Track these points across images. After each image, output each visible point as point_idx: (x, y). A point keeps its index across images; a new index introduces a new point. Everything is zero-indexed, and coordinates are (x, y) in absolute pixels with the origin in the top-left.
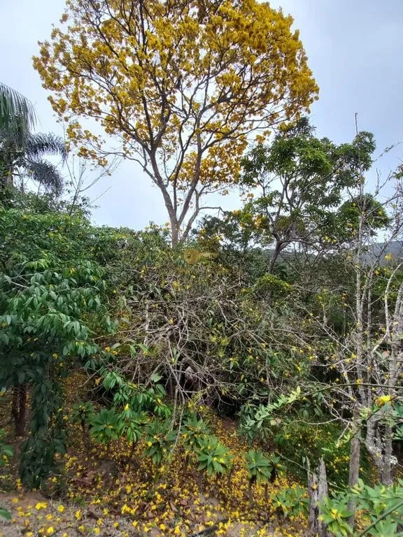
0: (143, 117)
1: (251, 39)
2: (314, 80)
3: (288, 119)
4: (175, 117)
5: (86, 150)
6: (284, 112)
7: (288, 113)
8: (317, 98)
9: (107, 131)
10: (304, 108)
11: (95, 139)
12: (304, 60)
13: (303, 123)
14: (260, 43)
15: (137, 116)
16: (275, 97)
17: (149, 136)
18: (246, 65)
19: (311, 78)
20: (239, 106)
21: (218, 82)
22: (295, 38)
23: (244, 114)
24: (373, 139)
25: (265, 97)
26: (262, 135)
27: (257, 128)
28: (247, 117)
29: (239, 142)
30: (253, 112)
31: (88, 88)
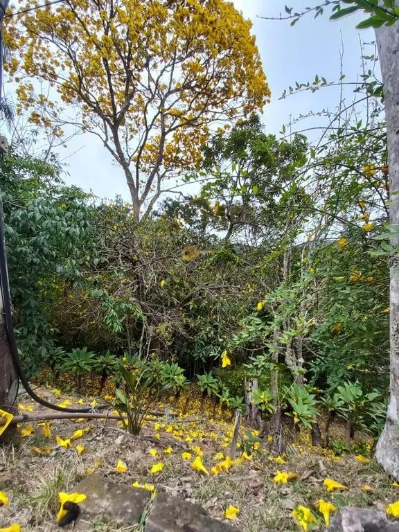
0: (106, 92)
1: (214, 34)
2: (267, 84)
3: (245, 116)
4: (140, 96)
5: (38, 116)
6: (242, 108)
7: (246, 112)
8: (269, 101)
9: (63, 98)
10: (258, 108)
11: (51, 105)
12: (259, 63)
13: (255, 120)
14: (221, 39)
15: (100, 89)
16: (235, 94)
17: (112, 112)
18: (210, 58)
19: (265, 82)
20: (203, 97)
21: (184, 69)
22: (253, 43)
23: (206, 105)
24: (307, 141)
25: (226, 91)
26: (223, 129)
27: (217, 119)
28: (210, 107)
29: (202, 132)
30: (215, 104)
31: (44, 49)
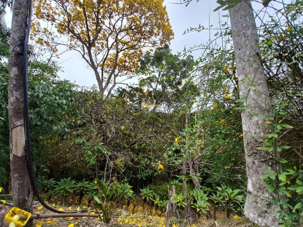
0: (85, 29)
1: (146, 4)
2: (172, 30)
3: (161, 45)
4: (104, 32)
5: (42, 40)
6: (160, 41)
7: (161, 43)
8: (173, 38)
9: (59, 31)
10: (168, 42)
11: (50, 33)
12: (168, 20)
13: (167, 47)
14: (149, 7)
15: (81, 28)
16: (156, 34)
17: (88, 40)
18: (142, 15)
19: (171, 29)
20: (138, 34)
21: (128, 20)
22: (164, 9)
23: (141, 39)
24: (193, 59)
25: (151, 33)
26: (149, 51)
27: (147, 46)
28: (142, 40)
29: (138, 52)
30: (145, 39)
31: (48, 5)
